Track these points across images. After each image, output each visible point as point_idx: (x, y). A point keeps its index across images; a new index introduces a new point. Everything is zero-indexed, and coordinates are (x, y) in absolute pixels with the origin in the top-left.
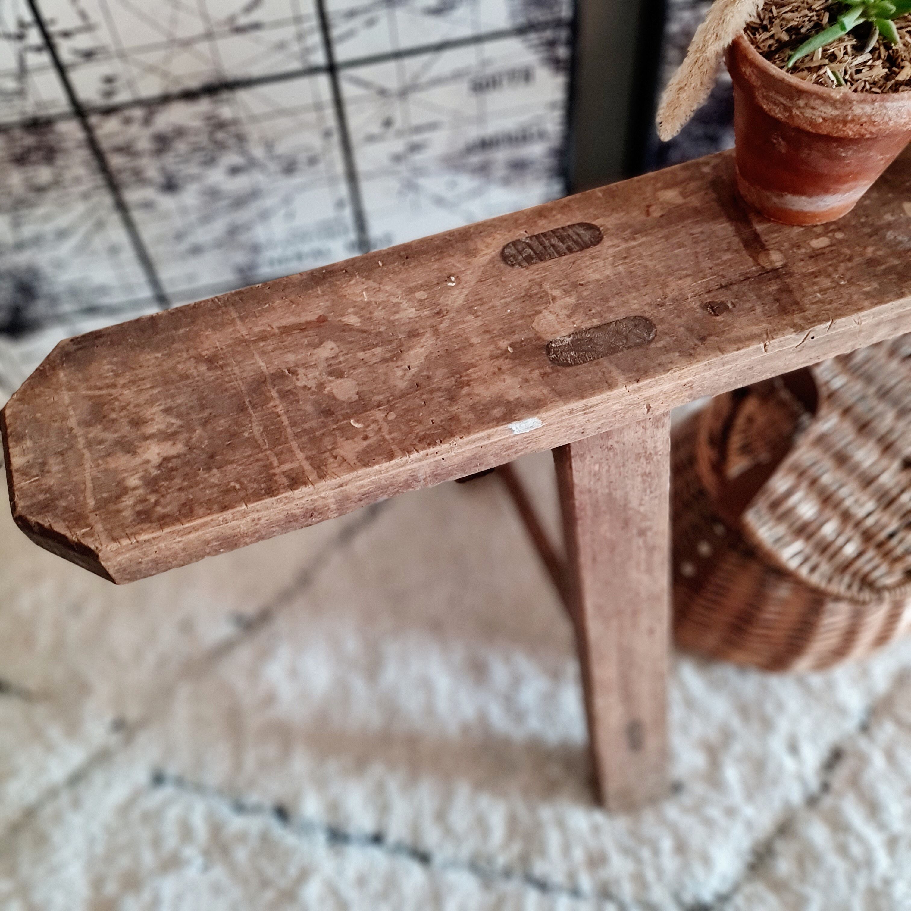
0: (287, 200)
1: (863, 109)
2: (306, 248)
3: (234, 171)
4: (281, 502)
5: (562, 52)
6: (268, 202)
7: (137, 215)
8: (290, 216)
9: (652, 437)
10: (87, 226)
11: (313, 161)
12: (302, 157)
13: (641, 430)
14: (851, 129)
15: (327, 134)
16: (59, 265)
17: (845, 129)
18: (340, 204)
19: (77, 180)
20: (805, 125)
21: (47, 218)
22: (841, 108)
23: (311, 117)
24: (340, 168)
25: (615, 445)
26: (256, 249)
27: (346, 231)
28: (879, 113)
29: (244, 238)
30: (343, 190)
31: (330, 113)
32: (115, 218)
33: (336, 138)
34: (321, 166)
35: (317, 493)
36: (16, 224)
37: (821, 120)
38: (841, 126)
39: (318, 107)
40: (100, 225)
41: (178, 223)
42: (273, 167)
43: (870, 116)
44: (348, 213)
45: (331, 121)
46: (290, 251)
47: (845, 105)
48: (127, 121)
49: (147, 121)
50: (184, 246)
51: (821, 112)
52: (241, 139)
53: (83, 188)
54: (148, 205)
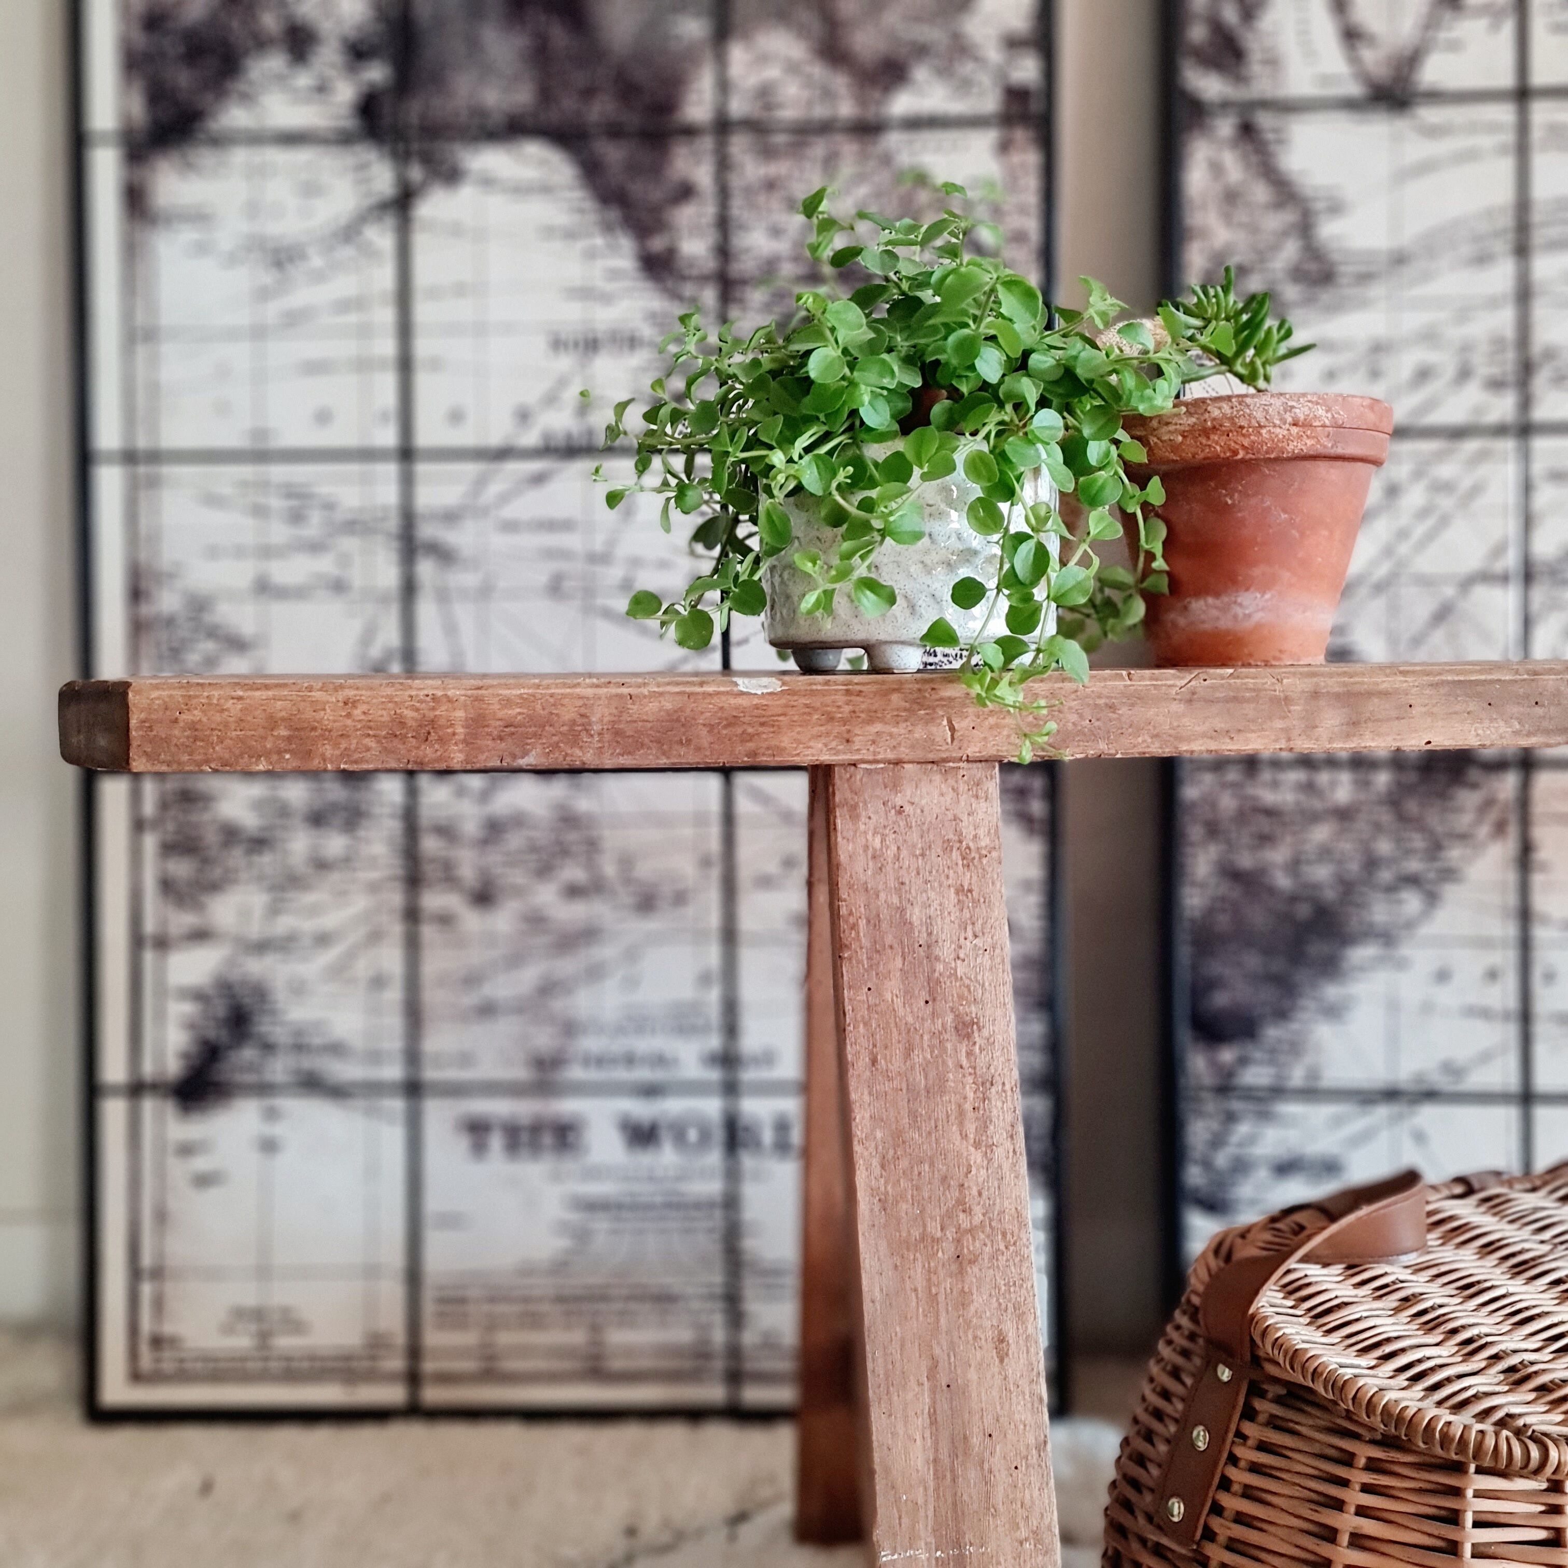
0: (632, 955)
1: (1220, 408)
2: (644, 1045)
3: (574, 892)
4: (393, 686)
5: (1037, 807)
6: (606, 952)
7: (428, 932)
8: (632, 983)
9: (969, 814)
10: (356, 936)
11: (680, 898)
12: (666, 890)
13: (950, 795)
14: (1217, 443)
15: (705, 862)
16: (299, 989)
17: (1209, 443)
18: (704, 979)
19: (373, 862)
20: (1167, 454)
21: (314, 911)
22: (1196, 413)
23: (687, 832)
24: (714, 919)
25: (908, 808)
26: (570, 1028)
27: (705, 1029)
28: (1241, 413)
29: (558, 1005)
30: (713, 955)
31: (714, 832)
32: (396, 929)
33: (716, 873)
34: (690, 911)
35: (444, 689)
36: (274, 910)
37: (1180, 438)
38: (1204, 441)
39: (700, 819)
40: (375, 937)
41: (475, 957)
42: (626, 898)
43: (1231, 419)
44: (714, 996)
45: (714, 844)
46: (619, 1045)
47: (1200, 407)
48: (461, 792)
49: (485, 796)
50: (470, 999)
51: (1176, 424)
52: (593, 845)
53: (374, 875)
54: (445, 920)
